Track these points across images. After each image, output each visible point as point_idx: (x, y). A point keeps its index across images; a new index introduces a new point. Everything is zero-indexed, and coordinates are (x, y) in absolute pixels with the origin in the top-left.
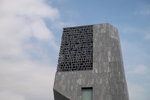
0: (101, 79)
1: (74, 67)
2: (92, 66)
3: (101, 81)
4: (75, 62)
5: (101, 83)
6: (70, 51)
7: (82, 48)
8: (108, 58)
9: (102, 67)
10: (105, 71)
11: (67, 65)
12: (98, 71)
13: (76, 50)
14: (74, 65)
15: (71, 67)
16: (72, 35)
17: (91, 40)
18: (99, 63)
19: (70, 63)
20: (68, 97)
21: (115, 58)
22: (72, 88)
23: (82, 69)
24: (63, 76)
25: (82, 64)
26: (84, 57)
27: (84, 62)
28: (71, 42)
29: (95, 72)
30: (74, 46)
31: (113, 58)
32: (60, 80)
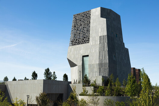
0: (94, 49)
1: (79, 42)
2: (89, 40)
3: (94, 50)
4: (79, 39)
5: (94, 51)
6: (77, 31)
7: (83, 28)
8: (99, 33)
9: (95, 40)
10: (97, 43)
11: (75, 41)
12: (93, 44)
13: (80, 30)
14: (79, 40)
15: (77, 42)
16: (78, 19)
17: (90, 21)
18: (93, 37)
19: (77, 39)
20: (75, 63)
21: (103, 33)
22: (77, 56)
23: (83, 43)
24: (72, 49)
25: (83, 40)
26: (85, 34)
27: (84, 38)
28: (77, 24)
29: (90, 44)
30: (79, 27)
31: (102, 33)
32: (71, 51)
